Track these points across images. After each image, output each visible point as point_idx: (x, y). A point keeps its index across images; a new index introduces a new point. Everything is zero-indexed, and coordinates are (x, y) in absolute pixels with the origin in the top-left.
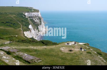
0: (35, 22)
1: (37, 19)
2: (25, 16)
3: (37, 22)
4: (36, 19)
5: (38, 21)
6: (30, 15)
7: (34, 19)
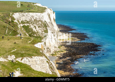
0: (34, 33)
1: (39, 27)
2: (13, 19)
3: (38, 32)
4: (37, 27)
5: (40, 31)
6: (24, 17)
7: (32, 27)
